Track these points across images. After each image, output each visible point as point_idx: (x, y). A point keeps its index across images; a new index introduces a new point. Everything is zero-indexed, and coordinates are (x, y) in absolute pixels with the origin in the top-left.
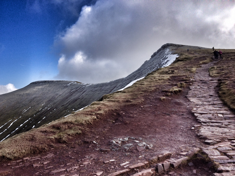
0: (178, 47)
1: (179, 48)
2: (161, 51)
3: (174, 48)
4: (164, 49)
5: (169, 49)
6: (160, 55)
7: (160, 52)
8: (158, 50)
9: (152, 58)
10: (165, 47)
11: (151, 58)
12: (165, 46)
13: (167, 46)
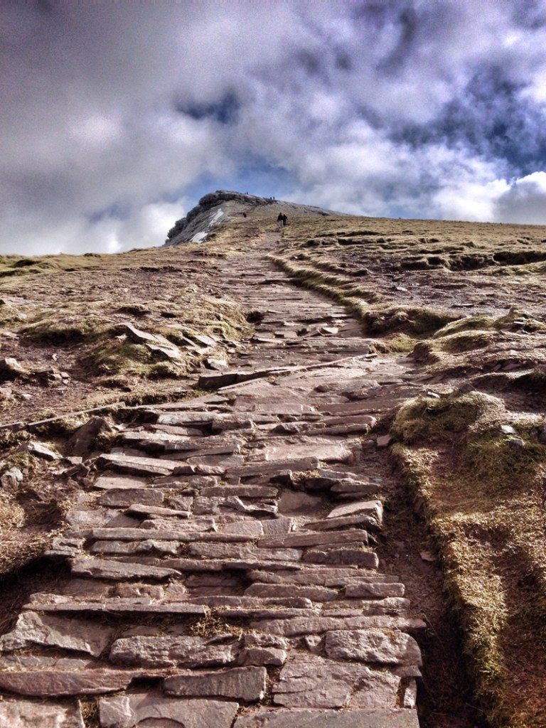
0: (256, 206)
1: (257, 209)
2: (201, 215)
3: (242, 208)
4: (207, 210)
5: (222, 211)
6: (193, 228)
7: (195, 220)
8: (189, 213)
9: (170, 240)
10: (210, 202)
11: (168, 238)
12: (211, 199)
13: (219, 199)
